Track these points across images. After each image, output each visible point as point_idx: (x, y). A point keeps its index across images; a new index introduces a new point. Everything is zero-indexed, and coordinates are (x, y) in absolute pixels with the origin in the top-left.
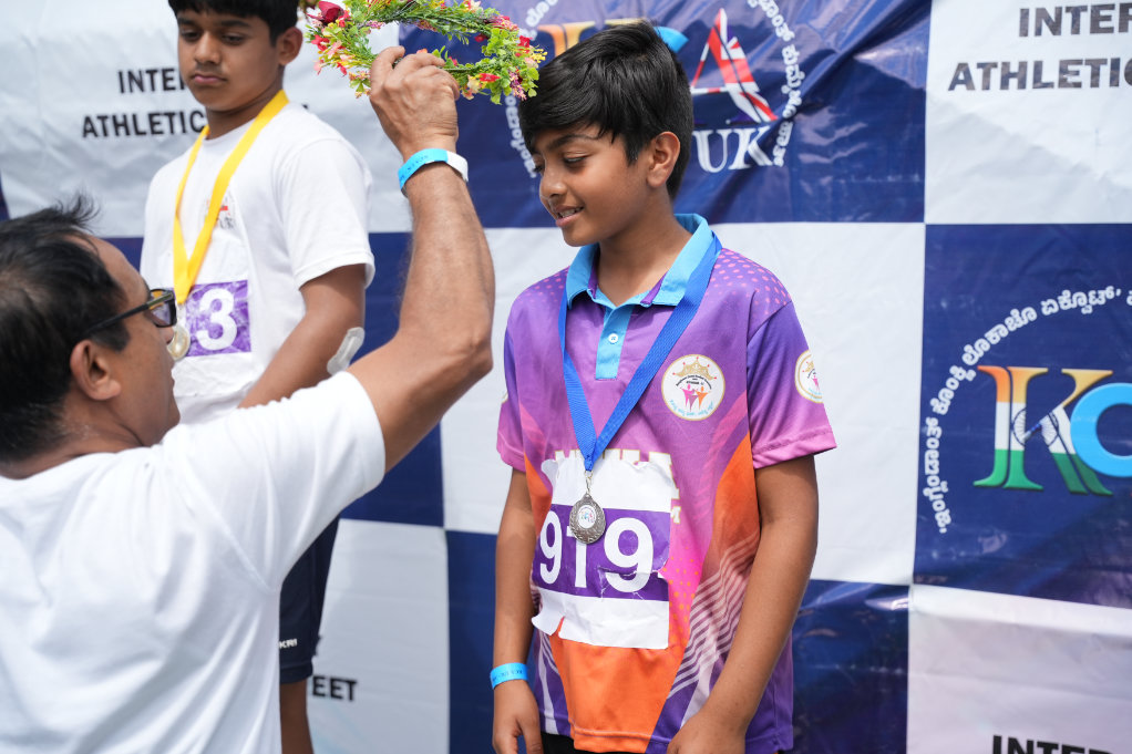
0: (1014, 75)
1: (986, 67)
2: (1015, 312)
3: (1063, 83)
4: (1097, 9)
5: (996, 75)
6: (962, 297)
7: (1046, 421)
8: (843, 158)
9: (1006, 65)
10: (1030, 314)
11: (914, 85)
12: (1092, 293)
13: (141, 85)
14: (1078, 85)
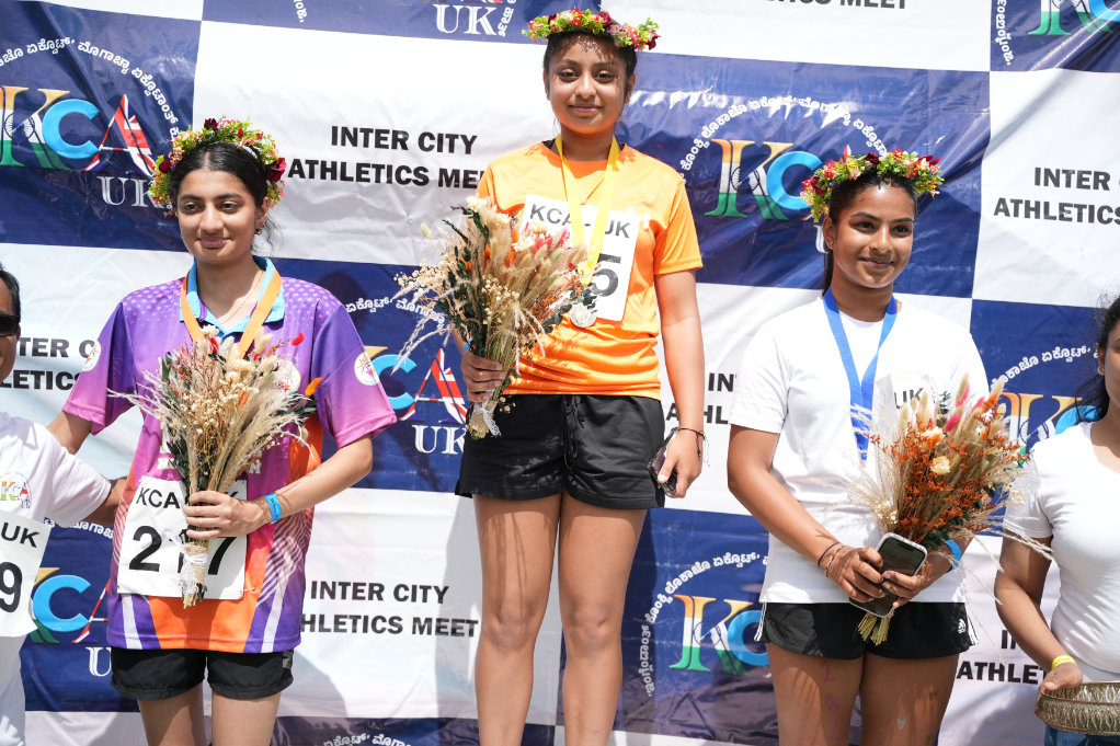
0: (1033, 209)
1: (1017, 203)
2: (1025, 359)
3: (1062, 218)
4: (1081, 173)
5: (1022, 207)
6: (993, 347)
7: (1040, 429)
8: (922, 252)
9: (1028, 203)
10: (1035, 361)
11: (974, 209)
12: (1073, 350)
13: (354, 143)
14: (1070, 219)
